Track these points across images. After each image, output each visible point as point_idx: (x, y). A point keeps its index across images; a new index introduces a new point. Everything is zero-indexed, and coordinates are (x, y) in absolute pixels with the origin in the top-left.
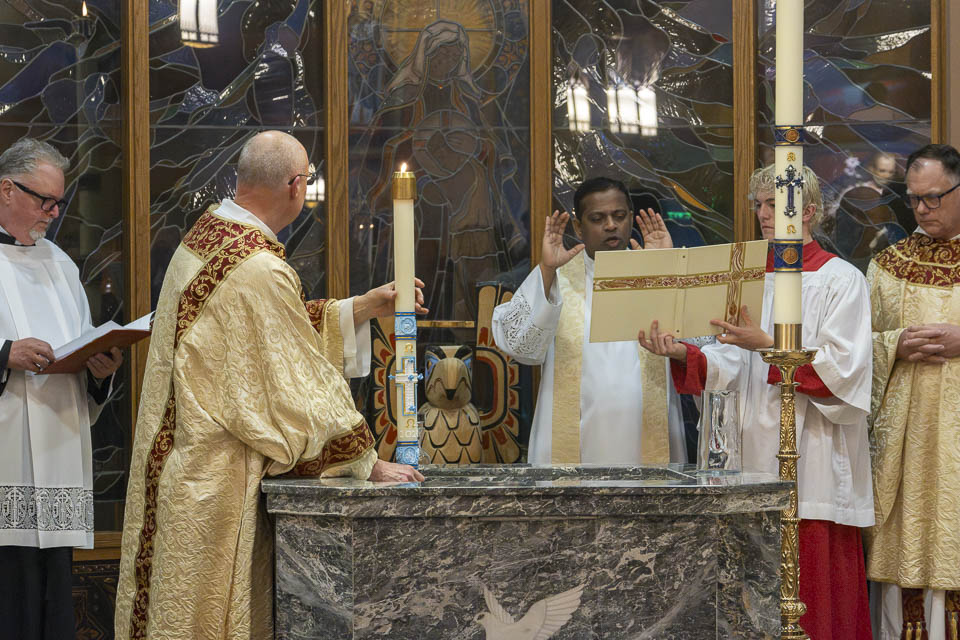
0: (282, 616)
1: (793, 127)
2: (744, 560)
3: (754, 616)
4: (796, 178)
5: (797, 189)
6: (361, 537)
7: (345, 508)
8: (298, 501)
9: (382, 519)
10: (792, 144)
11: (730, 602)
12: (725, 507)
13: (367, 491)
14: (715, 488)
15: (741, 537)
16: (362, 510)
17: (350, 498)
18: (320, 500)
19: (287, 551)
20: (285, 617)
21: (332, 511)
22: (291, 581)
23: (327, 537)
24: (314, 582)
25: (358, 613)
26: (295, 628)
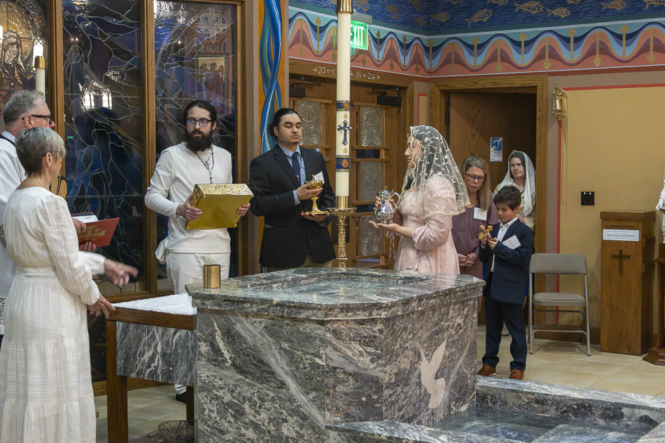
0: (329, 381)
6: (386, 328)
7: (383, 313)
8: (348, 312)
10: (346, 110)
16: (391, 313)
17: (388, 307)
18: (364, 310)
19: (334, 341)
20: (332, 381)
21: (374, 316)
22: (336, 359)
23: (365, 330)
24: (355, 358)
25: (385, 373)
26: (341, 387)
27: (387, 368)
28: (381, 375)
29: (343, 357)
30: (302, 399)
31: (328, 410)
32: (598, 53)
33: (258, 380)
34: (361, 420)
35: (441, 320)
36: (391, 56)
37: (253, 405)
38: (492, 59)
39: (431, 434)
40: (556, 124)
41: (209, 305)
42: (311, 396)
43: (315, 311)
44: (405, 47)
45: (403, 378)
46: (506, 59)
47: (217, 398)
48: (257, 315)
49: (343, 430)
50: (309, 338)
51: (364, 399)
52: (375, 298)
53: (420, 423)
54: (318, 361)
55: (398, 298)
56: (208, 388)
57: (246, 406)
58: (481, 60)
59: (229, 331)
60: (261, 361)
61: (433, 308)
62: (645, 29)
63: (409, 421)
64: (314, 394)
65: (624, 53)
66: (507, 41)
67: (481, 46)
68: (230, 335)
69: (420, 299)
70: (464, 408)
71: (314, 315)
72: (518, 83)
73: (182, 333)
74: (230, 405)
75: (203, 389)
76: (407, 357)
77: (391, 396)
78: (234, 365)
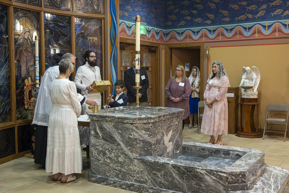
8: (140, 120)
16: (155, 121)
17: (154, 119)
18: (146, 119)
19: (136, 130)
20: (135, 143)
21: (149, 121)
22: (137, 136)
23: (146, 126)
24: (143, 135)
25: (153, 140)
26: (138, 145)
27: (153, 139)
28: (151, 141)
29: (139, 135)
30: (125, 149)
31: (134, 153)
32: (220, 35)
33: (111, 143)
34: (145, 156)
35: (171, 123)
36: (153, 36)
37: (109, 151)
38: (186, 37)
39: (168, 160)
40: (207, 59)
41: (95, 118)
42: (128, 148)
43: (130, 120)
44: (157, 33)
45: (158, 142)
46: (190, 37)
47: (97, 149)
48: (110, 121)
49: (139, 159)
50: (128, 129)
51: (146, 149)
52: (149, 116)
53: (164, 157)
54: (131, 136)
55: (157, 116)
56: (94, 146)
57: (107, 152)
58: (182, 38)
59: (101, 127)
60: (112, 137)
61: (168, 119)
62: (236, 27)
63: (161, 156)
64: (129, 147)
65: (229, 35)
66: (191, 32)
67: (182, 33)
68: (102, 128)
69: (164, 116)
70: (178, 152)
71: (129, 121)
72: (195, 45)
73: (86, 127)
74: (101, 151)
75: (92, 146)
76: (160, 135)
77: (155, 148)
78: (103, 138)
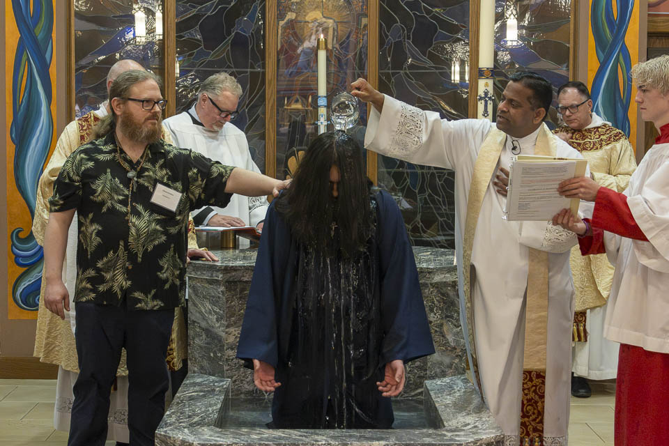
0: (191, 332)
1: (488, 69)
2: (444, 308)
3: (450, 338)
4: (489, 96)
5: (489, 102)
6: (230, 291)
7: (221, 276)
9: (240, 281)
10: (487, 78)
11: (436, 331)
12: (433, 279)
13: (232, 266)
14: (427, 268)
15: (443, 294)
16: (230, 277)
18: (208, 270)
19: (193, 297)
21: (215, 277)
22: (195, 313)
23: (213, 290)
24: (206, 315)
25: (228, 334)
26: (197, 340)
28: (223, 334)
29: (200, 313)
34: (210, 374)
51: (212, 355)
